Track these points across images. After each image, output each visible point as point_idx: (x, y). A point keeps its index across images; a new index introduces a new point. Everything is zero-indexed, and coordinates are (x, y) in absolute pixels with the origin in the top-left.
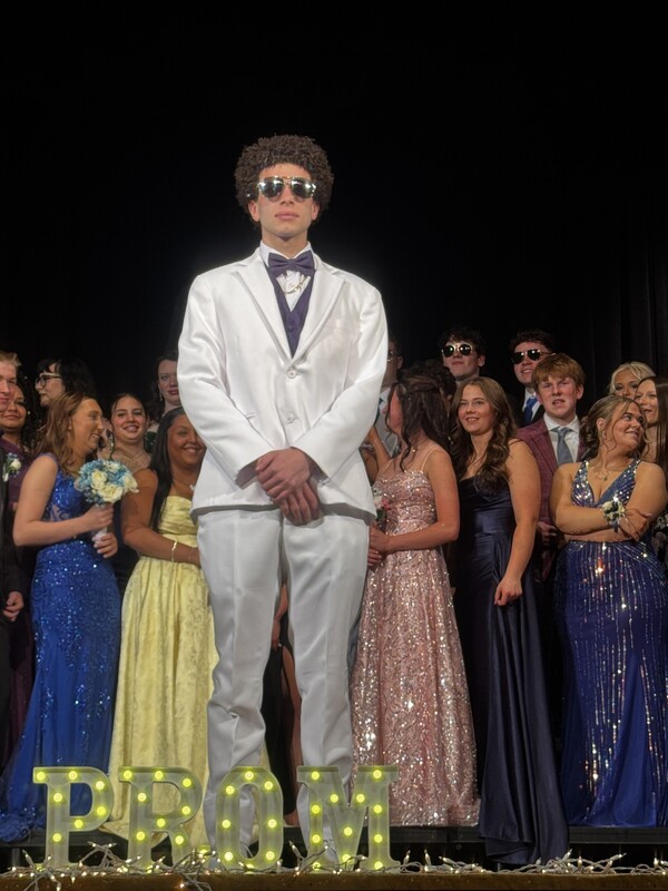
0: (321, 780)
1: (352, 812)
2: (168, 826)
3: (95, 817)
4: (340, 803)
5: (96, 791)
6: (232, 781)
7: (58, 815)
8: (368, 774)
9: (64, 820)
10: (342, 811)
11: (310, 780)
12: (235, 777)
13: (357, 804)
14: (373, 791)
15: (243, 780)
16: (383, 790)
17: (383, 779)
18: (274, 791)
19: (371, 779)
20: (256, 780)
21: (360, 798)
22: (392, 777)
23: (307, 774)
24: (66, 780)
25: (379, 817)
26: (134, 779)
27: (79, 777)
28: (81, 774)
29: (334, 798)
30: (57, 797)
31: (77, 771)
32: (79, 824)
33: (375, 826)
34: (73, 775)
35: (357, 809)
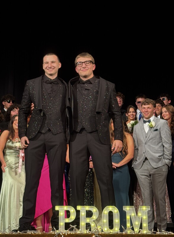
0: (130, 210)
1: (138, 218)
2: (90, 221)
3: (71, 219)
4: (135, 216)
5: (71, 212)
6: (106, 210)
7: (62, 218)
8: (142, 208)
9: (63, 219)
10: (135, 218)
11: (127, 210)
12: (107, 209)
13: (139, 216)
14: (143, 212)
15: (109, 210)
16: (146, 212)
17: (146, 210)
18: (117, 213)
19: (142, 210)
20: (112, 210)
21: (140, 214)
22: (148, 209)
23: (126, 208)
24: (63, 209)
25: (145, 220)
26: (81, 209)
27: (67, 209)
28: (67, 208)
29: (133, 215)
30: (62, 214)
31: (66, 207)
32: (67, 220)
33: (144, 221)
34: (66, 208)
35: (139, 218)
